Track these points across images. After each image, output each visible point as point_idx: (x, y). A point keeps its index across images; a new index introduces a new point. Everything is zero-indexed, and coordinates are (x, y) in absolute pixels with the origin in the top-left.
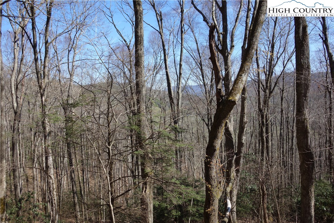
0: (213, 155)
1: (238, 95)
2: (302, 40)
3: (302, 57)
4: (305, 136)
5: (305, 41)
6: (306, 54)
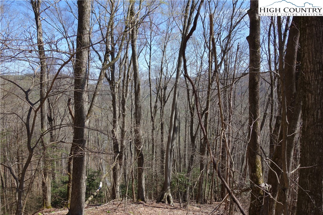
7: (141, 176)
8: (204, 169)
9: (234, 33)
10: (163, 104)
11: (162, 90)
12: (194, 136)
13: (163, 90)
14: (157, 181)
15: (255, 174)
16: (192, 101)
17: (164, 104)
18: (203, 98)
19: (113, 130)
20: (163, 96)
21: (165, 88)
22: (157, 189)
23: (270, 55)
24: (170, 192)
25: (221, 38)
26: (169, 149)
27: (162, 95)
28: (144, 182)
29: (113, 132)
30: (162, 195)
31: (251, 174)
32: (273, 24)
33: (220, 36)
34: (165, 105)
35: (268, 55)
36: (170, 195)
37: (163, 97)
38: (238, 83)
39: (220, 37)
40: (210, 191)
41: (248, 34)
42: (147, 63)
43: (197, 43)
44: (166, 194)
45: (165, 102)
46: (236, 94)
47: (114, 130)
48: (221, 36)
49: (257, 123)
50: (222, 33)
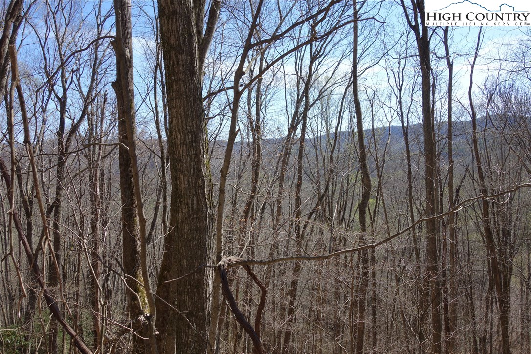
9: (103, 72)
15: (136, 302)
23: (157, 113)
25: (81, 79)
31: (131, 303)
32: (159, 65)
33: (78, 74)
35: (155, 112)
38: (114, 155)
39: (78, 76)
41: (114, 78)
43: (33, 83)
46: (111, 174)
48: (80, 75)
49: (135, 220)
50: (81, 70)
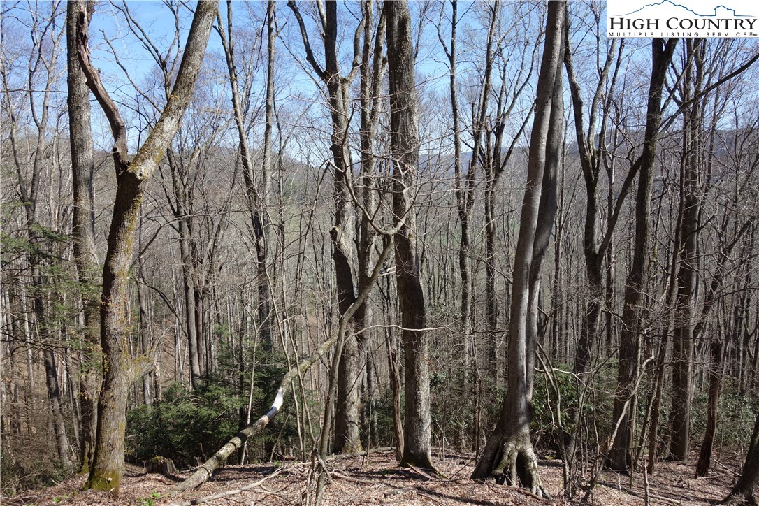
0: (111, 286)
1: (148, 161)
2: (398, 51)
3: (397, 86)
4: (406, 255)
5: (403, 53)
6: (407, 81)
7: (414, 373)
8: (653, 357)
10: (492, 178)
11: (488, 134)
12: (597, 251)
13: (493, 137)
14: (475, 393)
16: (588, 141)
17: (497, 176)
18: (616, 147)
19: (334, 229)
20: (492, 154)
21: (499, 131)
22: (475, 418)
24: (528, 440)
26: (527, 265)
27: (489, 150)
28: (425, 392)
29: (334, 234)
30: (497, 450)
34: (500, 179)
36: (530, 452)
37: (494, 155)
40: (647, 431)
42: (446, 49)
44: (511, 445)
45: (499, 170)
47: (337, 229)
